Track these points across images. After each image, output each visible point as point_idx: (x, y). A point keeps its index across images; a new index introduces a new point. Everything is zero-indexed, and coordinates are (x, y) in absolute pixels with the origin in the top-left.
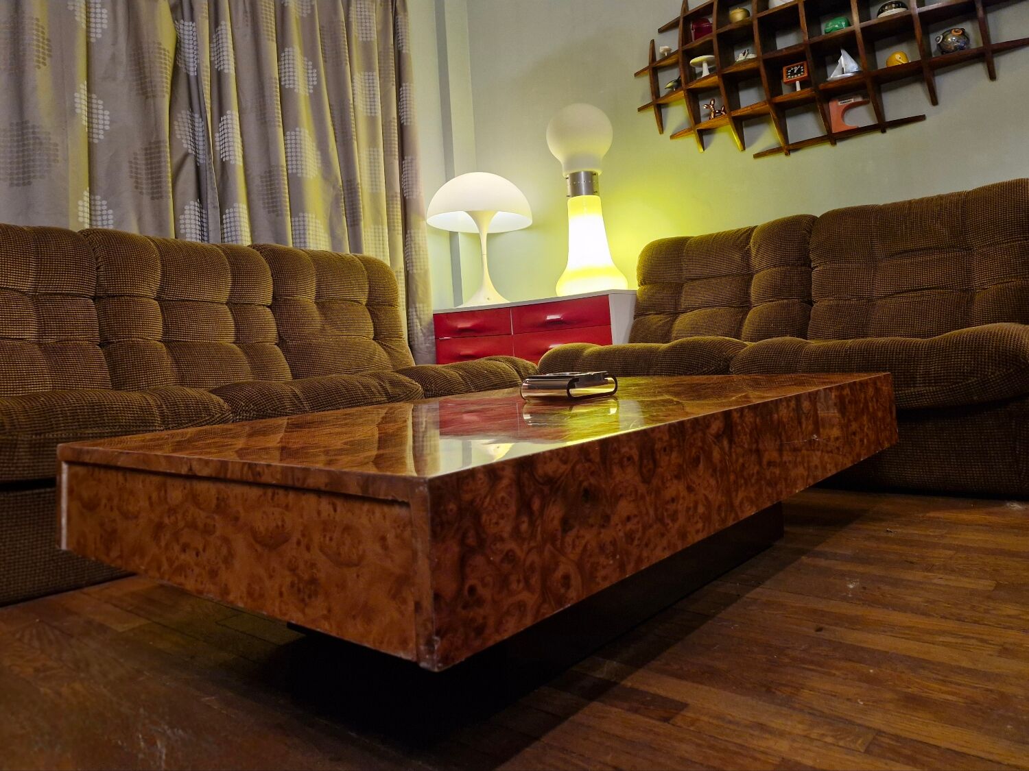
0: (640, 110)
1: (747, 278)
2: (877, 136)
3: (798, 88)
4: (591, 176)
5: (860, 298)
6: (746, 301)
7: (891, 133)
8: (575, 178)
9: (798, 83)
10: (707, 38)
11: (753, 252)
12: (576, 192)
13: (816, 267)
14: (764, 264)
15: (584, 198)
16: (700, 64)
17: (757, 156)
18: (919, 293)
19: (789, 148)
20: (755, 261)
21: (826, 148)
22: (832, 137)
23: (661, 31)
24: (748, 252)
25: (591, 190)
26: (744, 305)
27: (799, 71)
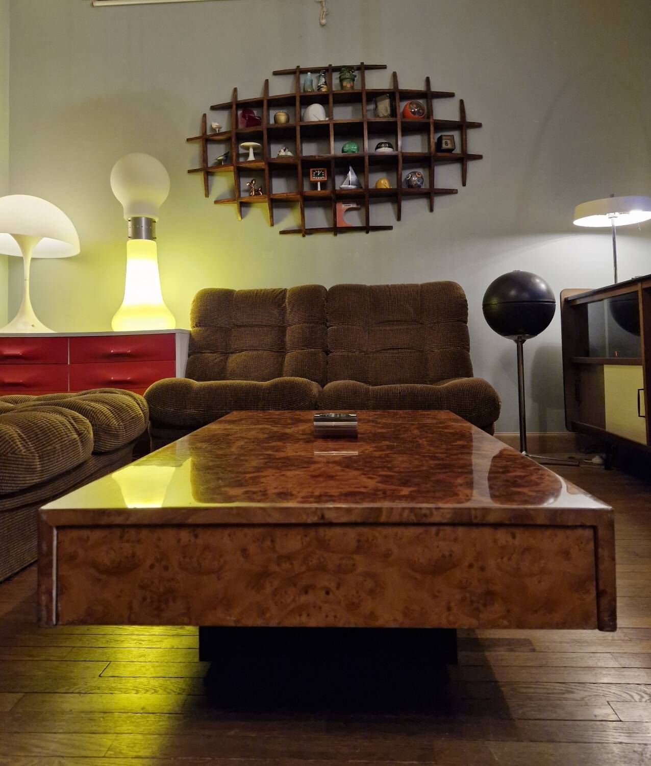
0: (190, 172)
1: (282, 330)
2: (362, 235)
3: (319, 189)
4: (150, 222)
5: (361, 352)
6: (283, 348)
7: (372, 234)
8: (136, 221)
9: (319, 183)
10: (258, 128)
11: (288, 310)
12: (137, 235)
13: (331, 326)
14: (296, 320)
15: (144, 242)
16: (247, 148)
17: (282, 233)
18: (396, 351)
19: (304, 231)
20: (289, 316)
21: (329, 237)
22: (336, 230)
23: (213, 108)
24: (284, 309)
25: (150, 236)
26: (280, 349)
27: (321, 175)
